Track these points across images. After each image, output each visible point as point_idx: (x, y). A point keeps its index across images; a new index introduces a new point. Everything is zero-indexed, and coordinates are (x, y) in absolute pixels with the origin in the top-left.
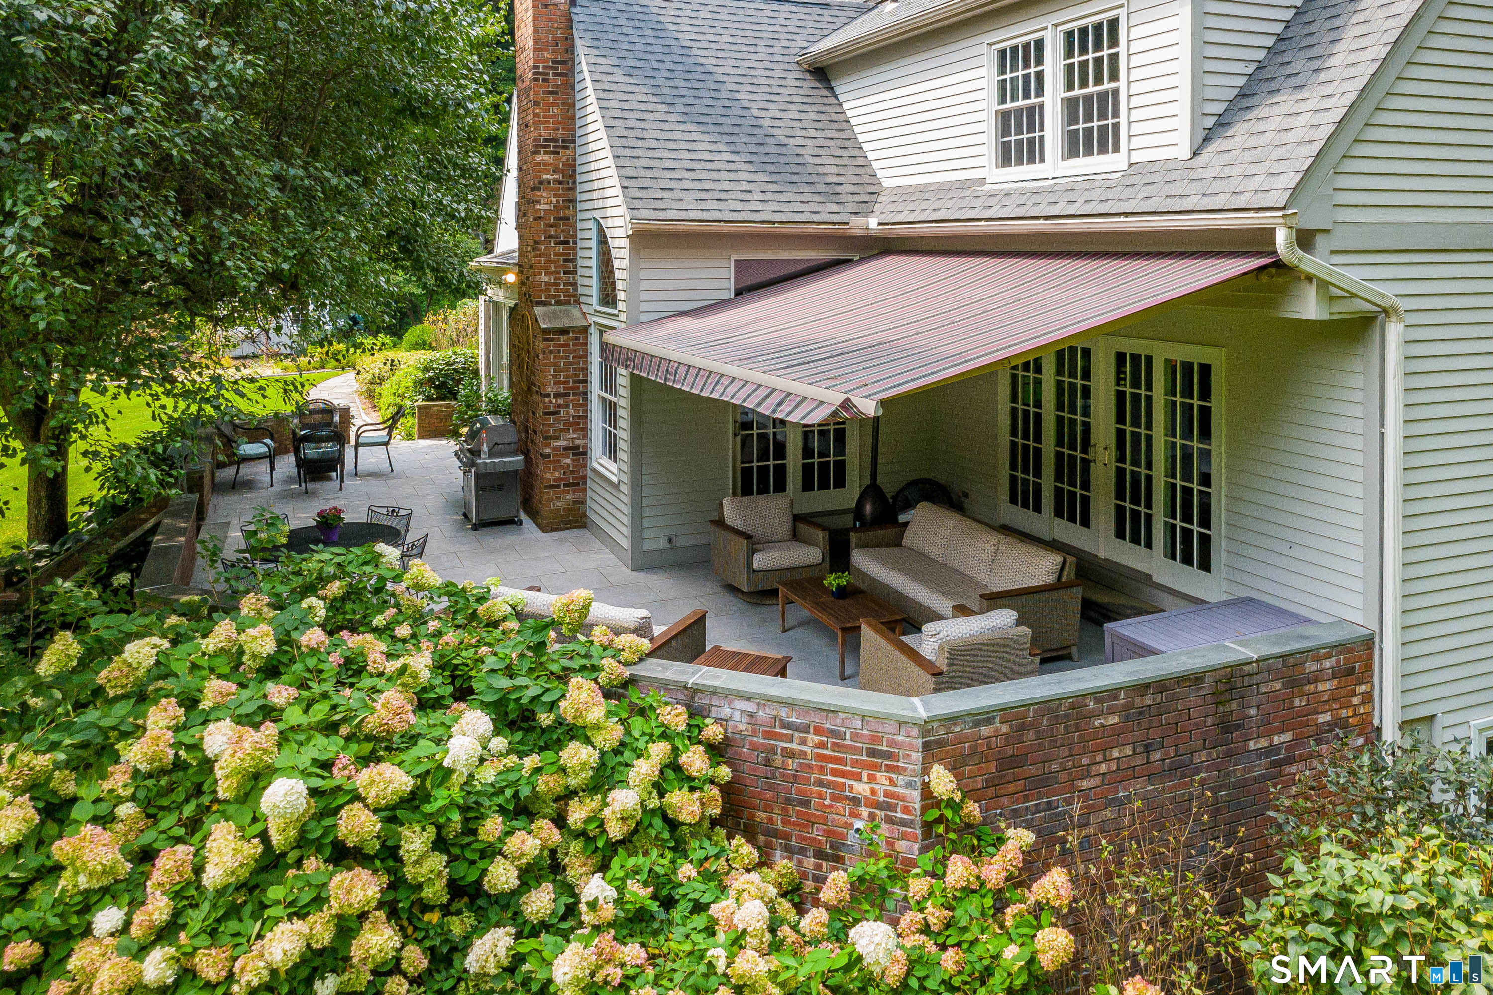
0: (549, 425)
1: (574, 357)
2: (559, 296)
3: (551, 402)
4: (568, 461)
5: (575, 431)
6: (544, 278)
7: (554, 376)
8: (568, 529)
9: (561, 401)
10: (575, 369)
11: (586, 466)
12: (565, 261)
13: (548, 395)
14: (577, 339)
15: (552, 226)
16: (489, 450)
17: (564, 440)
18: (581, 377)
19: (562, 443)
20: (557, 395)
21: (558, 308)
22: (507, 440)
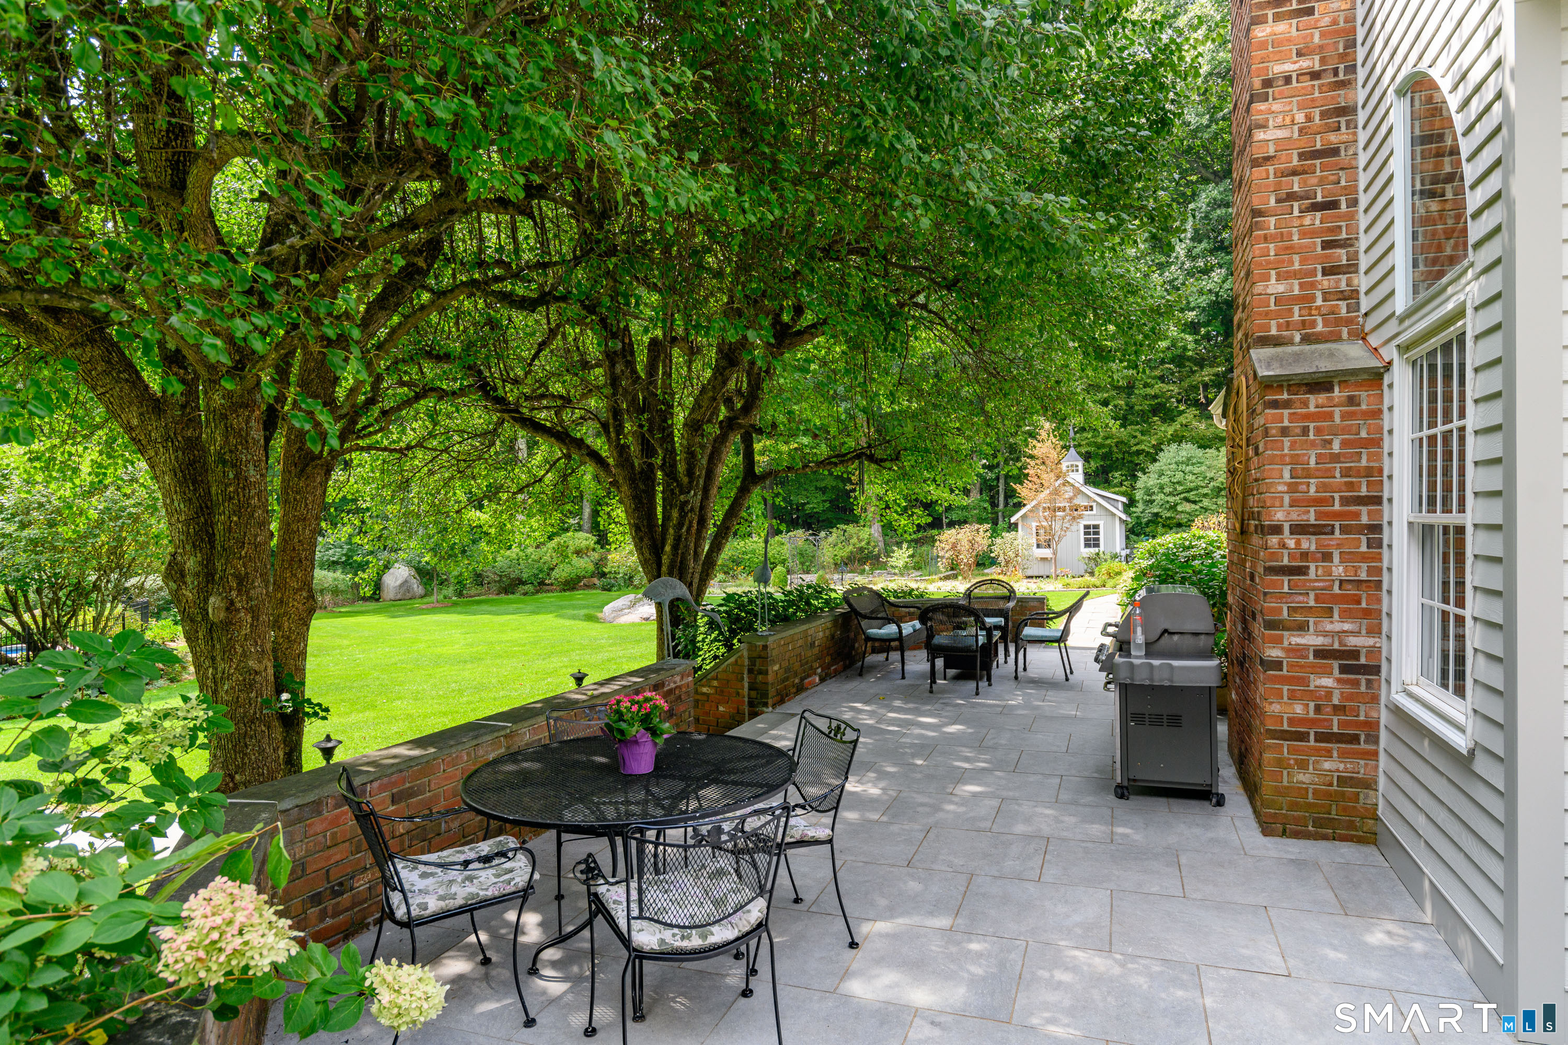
0: (1282, 596)
1: (1344, 444)
2: (1313, 324)
3: (1284, 546)
4: (1327, 682)
5: (1346, 615)
6: (1275, 287)
7: (1292, 488)
8: (1325, 838)
9: (1309, 543)
10: (1346, 473)
11: (1375, 699)
12: (1326, 245)
13: (1277, 530)
14: (1352, 401)
15: (1294, 173)
16: (1148, 644)
17: (1318, 633)
18: (1364, 491)
19: (1312, 640)
20: (1299, 529)
21: (1307, 348)
22: (1190, 627)
